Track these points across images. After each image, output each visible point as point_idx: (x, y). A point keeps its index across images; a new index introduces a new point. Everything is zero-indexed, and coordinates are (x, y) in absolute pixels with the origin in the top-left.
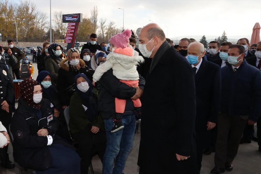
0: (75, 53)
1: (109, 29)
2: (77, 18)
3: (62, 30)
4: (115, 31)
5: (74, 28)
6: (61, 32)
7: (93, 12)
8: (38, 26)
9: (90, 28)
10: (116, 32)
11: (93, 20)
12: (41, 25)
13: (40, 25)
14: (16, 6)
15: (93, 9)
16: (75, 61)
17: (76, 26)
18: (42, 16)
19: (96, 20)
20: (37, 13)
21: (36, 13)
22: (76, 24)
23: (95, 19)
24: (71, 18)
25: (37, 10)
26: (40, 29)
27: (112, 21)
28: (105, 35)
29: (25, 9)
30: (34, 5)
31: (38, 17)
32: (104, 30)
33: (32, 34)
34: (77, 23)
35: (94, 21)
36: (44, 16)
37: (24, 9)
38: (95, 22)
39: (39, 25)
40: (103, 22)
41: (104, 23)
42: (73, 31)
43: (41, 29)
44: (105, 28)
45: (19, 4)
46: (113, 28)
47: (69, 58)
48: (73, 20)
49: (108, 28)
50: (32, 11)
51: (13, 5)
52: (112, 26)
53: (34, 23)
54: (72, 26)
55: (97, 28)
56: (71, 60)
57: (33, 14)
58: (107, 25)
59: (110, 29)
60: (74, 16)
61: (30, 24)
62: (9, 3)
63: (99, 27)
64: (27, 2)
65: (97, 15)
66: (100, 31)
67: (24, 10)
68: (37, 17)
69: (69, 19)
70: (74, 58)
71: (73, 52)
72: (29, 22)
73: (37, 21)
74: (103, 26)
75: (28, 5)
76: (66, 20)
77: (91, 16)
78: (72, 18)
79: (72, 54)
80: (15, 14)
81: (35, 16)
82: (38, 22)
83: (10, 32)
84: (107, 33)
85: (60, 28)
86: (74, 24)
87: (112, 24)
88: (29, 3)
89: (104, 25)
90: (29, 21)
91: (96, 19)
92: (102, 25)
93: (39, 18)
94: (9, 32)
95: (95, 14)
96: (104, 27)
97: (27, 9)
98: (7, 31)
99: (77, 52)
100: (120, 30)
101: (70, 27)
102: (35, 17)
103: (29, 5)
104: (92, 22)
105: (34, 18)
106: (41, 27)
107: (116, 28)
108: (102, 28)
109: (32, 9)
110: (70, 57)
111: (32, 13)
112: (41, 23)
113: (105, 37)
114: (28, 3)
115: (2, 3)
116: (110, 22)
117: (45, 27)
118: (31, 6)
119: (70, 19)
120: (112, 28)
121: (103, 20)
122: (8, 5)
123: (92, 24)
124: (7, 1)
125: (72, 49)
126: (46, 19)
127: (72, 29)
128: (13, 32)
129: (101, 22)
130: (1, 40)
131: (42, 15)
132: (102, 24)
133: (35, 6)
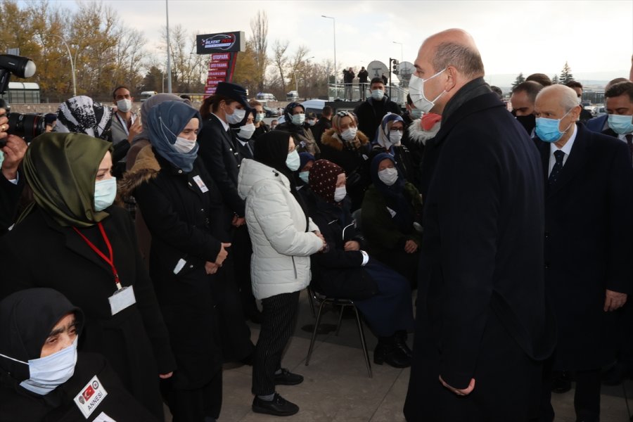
0: (346, 117)
1: (296, 67)
2: (233, 43)
3: (182, 71)
4: (309, 68)
5: (225, 65)
6: (180, 75)
7: (255, 24)
8: (123, 62)
9: (251, 65)
10: (312, 72)
11: (257, 43)
12: (130, 61)
13: (129, 59)
14: (67, 13)
15: (257, 19)
16: (349, 131)
17: (231, 62)
18: (132, 38)
19: (265, 44)
20: (121, 31)
21: (119, 31)
22: (230, 57)
23: (261, 43)
24: (217, 42)
25: (120, 22)
26: (129, 69)
27: (302, 47)
28: (287, 80)
29: (90, 23)
30: (112, 12)
31: (124, 40)
32: (283, 69)
33: (110, 83)
34: (232, 53)
35: (260, 47)
36: (137, 39)
37: (88, 21)
38: (262, 49)
39: (127, 59)
40: (281, 49)
41: (283, 51)
42: (224, 73)
43: (131, 70)
44: (287, 62)
45: (75, 9)
46: (306, 62)
47: (338, 129)
48: (223, 47)
49: (293, 62)
50: (109, 26)
51: (60, 12)
52: (303, 59)
53: (114, 55)
54: (222, 61)
55: (268, 64)
56: (342, 132)
57: (111, 33)
58: (290, 56)
59: (299, 65)
60: (224, 38)
61: (103, 58)
62: (49, 8)
63: (272, 61)
64: (95, 6)
65: (266, 31)
66: (275, 72)
67: (88, 25)
68: (122, 41)
69: (212, 46)
70: (345, 127)
71: (342, 117)
72: (101, 54)
73: (121, 50)
74: (282, 59)
75: (96, 12)
76: (206, 47)
77: (252, 36)
78: (220, 43)
79: (341, 122)
80: (67, 34)
81: (117, 39)
82: (124, 52)
83: (55, 80)
84: (291, 76)
85: (179, 66)
86: (226, 57)
87: (302, 52)
88: (101, 7)
89: (284, 55)
90: (100, 51)
91: (263, 42)
92: (279, 56)
93: (125, 43)
94: (53, 78)
95: (262, 29)
96: (284, 60)
97: (96, 23)
98: (49, 77)
99: (348, 115)
100: (321, 67)
101: (216, 63)
102: (116, 41)
103: (99, 11)
104: (255, 49)
105: (114, 44)
106: (132, 64)
107: (312, 63)
108: (279, 64)
109: (108, 21)
110: (340, 128)
111: (107, 31)
112: (131, 56)
113: (287, 84)
114: (98, 6)
115: (34, 8)
116: (297, 49)
117: (142, 65)
118: (104, 15)
119: (215, 46)
120: (303, 63)
121: (281, 43)
122: (47, 12)
123: (255, 54)
124: (46, 2)
125: (339, 113)
126: (142, 45)
127: (220, 69)
128: (62, 79)
129: (276, 48)
130: (39, 101)
131: (133, 35)
132: (278, 53)
133: (116, 13)
